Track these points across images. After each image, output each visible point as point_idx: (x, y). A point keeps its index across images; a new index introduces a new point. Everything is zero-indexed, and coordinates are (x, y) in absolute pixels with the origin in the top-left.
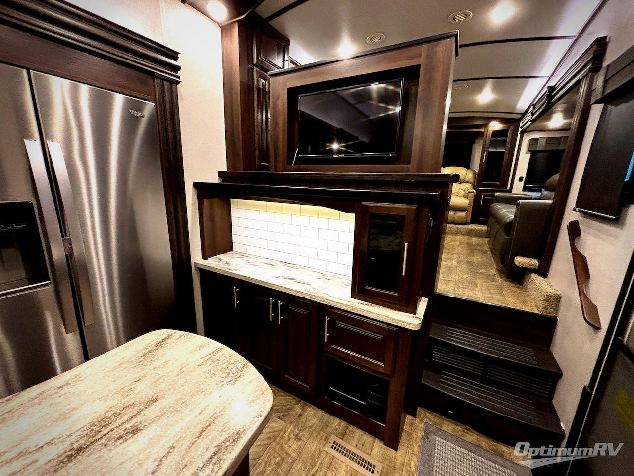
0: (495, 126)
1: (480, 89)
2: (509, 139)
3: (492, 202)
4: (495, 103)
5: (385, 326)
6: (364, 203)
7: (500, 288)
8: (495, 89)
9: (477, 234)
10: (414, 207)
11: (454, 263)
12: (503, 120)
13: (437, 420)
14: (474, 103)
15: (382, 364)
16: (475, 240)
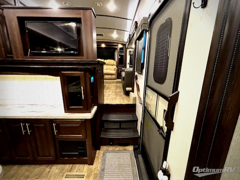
0: (120, 46)
1: (113, 32)
2: (124, 51)
3: (121, 71)
4: (118, 38)
5: (80, 120)
6: (63, 72)
7: (123, 98)
8: (118, 33)
9: (119, 82)
10: (83, 72)
11: (111, 93)
12: (122, 44)
13: (107, 148)
14: (112, 37)
15: (81, 135)
16: (118, 84)
